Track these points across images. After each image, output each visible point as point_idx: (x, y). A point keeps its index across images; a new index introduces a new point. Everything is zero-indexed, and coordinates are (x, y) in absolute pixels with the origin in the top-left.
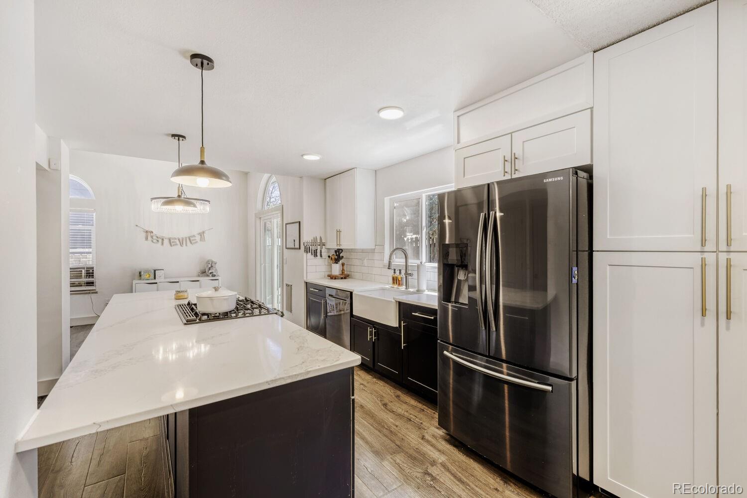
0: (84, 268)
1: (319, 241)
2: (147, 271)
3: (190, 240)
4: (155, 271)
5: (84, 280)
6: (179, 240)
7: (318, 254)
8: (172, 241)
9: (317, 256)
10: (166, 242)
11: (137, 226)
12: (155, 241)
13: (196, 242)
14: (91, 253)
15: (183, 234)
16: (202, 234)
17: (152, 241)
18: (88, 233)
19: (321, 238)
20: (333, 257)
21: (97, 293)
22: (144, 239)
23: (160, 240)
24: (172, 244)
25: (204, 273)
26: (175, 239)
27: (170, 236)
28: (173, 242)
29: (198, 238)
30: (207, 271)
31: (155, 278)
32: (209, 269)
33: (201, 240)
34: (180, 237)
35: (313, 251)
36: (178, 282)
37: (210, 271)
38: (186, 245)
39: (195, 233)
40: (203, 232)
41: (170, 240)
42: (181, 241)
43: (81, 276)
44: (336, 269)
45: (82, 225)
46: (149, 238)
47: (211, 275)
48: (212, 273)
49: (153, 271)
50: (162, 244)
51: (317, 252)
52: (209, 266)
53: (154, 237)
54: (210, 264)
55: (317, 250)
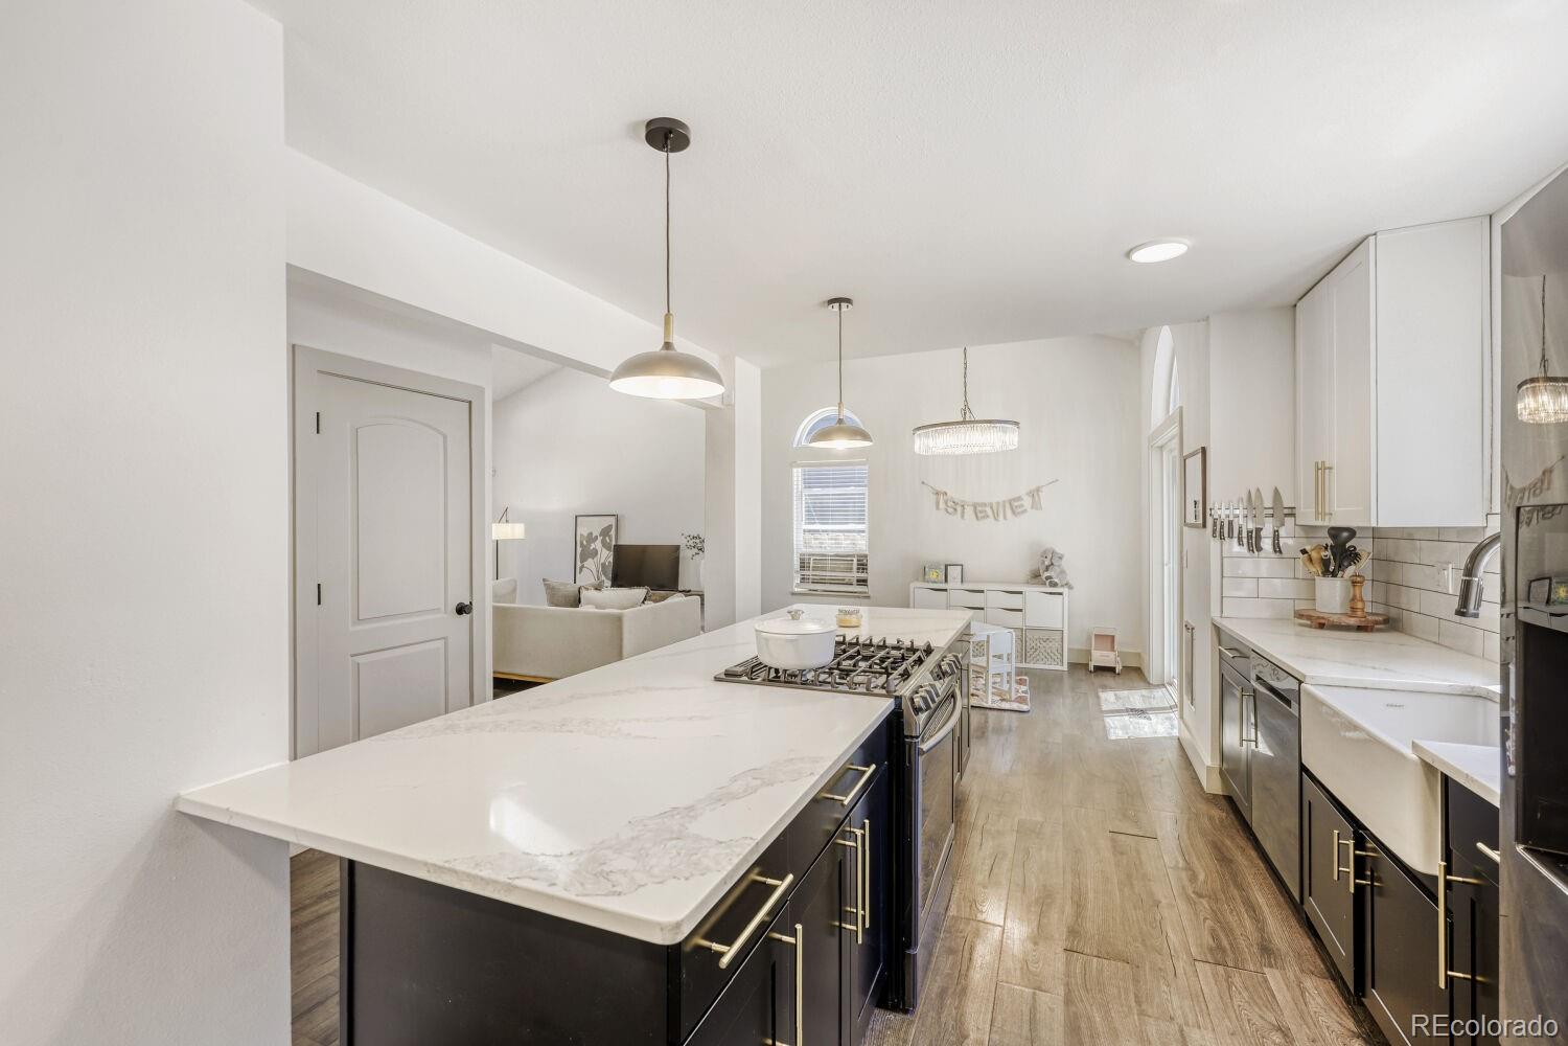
0: (853, 556)
1: (1268, 503)
2: (934, 567)
3: (1014, 506)
4: (946, 566)
5: (855, 575)
6: (991, 508)
7: (1267, 544)
8: (979, 508)
9: (1259, 549)
10: (969, 511)
11: (923, 483)
12: (950, 510)
13: (1025, 511)
14: (863, 532)
15: (1000, 494)
16: (1034, 493)
17: (946, 510)
18: (859, 498)
19: (1276, 492)
20: (1314, 555)
21: (868, 597)
22: (935, 508)
23: (959, 509)
24: (979, 515)
25: (1035, 576)
26: (985, 505)
27: (977, 500)
28: (981, 512)
29: (1027, 502)
30: (1044, 573)
31: (946, 581)
32: (1047, 569)
33: (1032, 508)
34: (994, 500)
35: (1244, 534)
36: (982, 591)
37: (1047, 574)
38: (1005, 518)
39: (1022, 491)
40: (1038, 490)
41: (975, 508)
42: (995, 508)
43: (851, 569)
44: (1332, 594)
45: (855, 486)
46: (942, 505)
47: (1047, 582)
48: (1050, 577)
49: (943, 567)
50: (963, 516)
51: (1259, 538)
52: (1047, 563)
53: (950, 504)
54: (1049, 558)
55: (1259, 530)
